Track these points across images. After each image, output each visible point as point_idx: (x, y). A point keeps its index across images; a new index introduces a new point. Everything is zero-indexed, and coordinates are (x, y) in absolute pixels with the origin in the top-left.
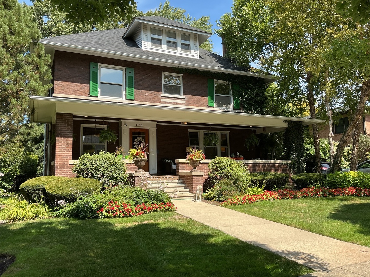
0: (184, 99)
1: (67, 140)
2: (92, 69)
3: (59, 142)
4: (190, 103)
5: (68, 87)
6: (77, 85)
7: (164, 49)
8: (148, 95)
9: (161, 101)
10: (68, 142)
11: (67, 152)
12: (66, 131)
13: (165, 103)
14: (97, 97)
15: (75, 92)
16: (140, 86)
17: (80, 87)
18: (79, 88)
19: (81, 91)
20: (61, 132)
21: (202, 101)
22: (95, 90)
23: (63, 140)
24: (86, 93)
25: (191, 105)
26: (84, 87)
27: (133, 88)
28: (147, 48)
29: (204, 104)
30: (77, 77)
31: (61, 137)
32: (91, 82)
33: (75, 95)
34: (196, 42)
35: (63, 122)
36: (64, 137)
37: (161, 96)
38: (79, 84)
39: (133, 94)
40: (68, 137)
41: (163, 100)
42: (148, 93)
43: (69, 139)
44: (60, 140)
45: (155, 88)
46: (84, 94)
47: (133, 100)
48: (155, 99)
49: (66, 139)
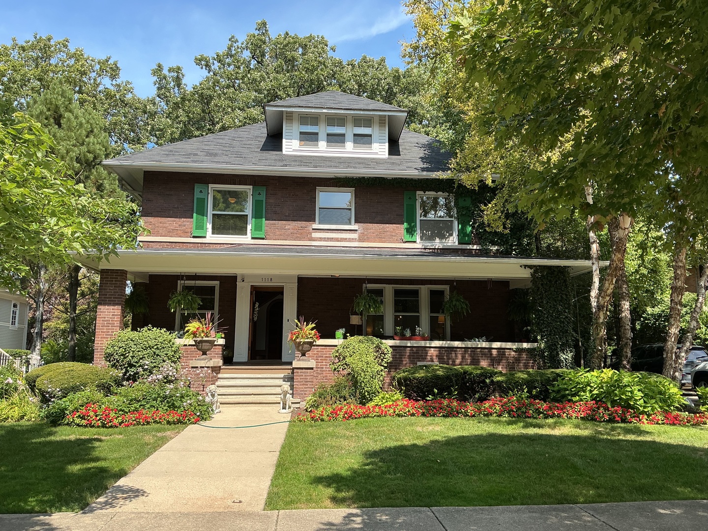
0: (356, 230)
1: (113, 309)
2: (197, 195)
3: (101, 312)
4: (367, 238)
5: (161, 225)
6: (174, 221)
7: (322, 148)
8: (289, 229)
9: (312, 238)
10: (114, 312)
11: (111, 326)
12: (112, 295)
13: (321, 239)
14: (205, 237)
15: (170, 233)
16: (274, 214)
17: (180, 223)
18: (177, 226)
19: (180, 230)
20: (105, 298)
21: (390, 232)
22: (200, 226)
23: (108, 309)
24: (188, 232)
25: (368, 240)
26: (185, 223)
27: (264, 219)
28: (291, 150)
29: (396, 238)
30: (175, 208)
31: (105, 304)
32: (195, 215)
33: (171, 237)
34: (383, 128)
35: (109, 282)
36: (109, 304)
37: (313, 229)
38: (177, 220)
39: (263, 229)
40: (114, 304)
41: (315, 235)
42: (289, 225)
43: (116, 307)
44: (103, 309)
45: (302, 216)
46: (185, 233)
47: (263, 239)
48: (301, 234)
49: (112, 307)
